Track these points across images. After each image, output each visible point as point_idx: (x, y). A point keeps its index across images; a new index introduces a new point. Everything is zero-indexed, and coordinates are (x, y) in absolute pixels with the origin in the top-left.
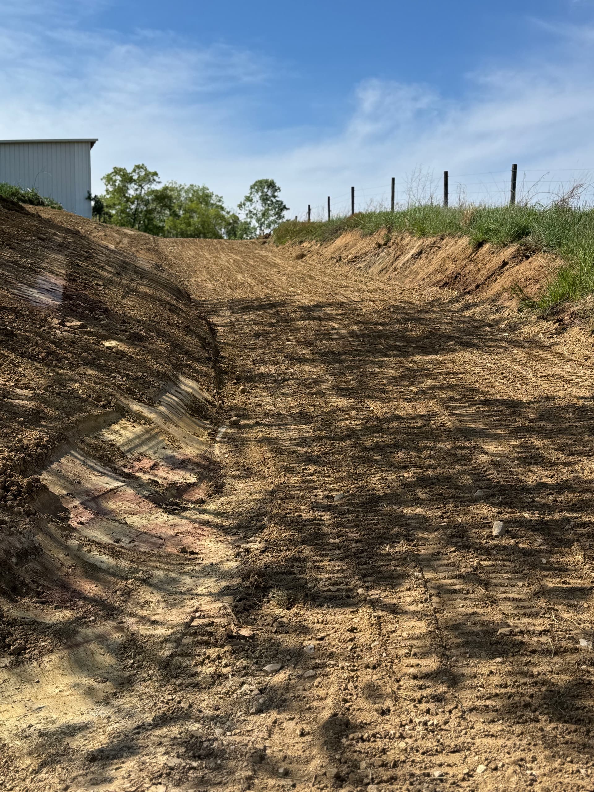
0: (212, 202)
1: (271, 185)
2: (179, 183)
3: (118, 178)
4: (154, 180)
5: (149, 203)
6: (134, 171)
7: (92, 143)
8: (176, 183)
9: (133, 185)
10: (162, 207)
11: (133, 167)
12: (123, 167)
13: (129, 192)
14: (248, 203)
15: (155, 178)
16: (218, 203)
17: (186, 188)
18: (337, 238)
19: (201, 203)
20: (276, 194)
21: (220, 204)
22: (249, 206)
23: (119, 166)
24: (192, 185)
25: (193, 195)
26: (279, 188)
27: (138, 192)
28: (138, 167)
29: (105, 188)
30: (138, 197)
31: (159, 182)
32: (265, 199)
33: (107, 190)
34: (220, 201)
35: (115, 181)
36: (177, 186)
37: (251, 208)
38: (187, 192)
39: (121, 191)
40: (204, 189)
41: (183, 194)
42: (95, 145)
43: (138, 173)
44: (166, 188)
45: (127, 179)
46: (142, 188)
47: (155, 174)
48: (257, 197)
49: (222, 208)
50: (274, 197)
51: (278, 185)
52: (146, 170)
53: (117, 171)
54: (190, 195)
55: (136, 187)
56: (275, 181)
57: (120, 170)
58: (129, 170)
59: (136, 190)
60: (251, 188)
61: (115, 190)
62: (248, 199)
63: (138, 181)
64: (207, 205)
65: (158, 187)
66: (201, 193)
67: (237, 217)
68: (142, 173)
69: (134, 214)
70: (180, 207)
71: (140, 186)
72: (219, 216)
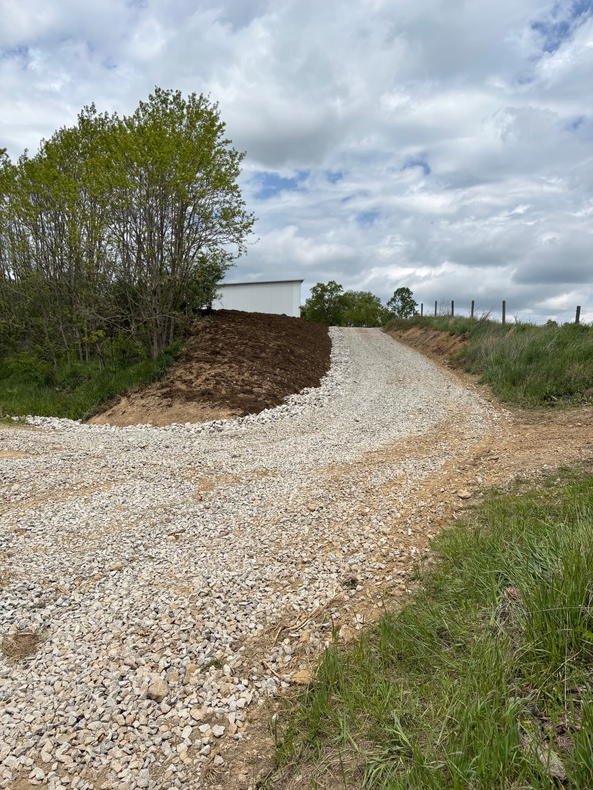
0: (374, 301)
1: (407, 291)
2: (354, 291)
3: (320, 289)
4: (340, 290)
5: (336, 303)
6: (329, 285)
8: (352, 291)
9: (327, 293)
10: (343, 306)
11: (328, 283)
13: (325, 297)
14: (393, 302)
15: (340, 288)
16: (377, 302)
17: (358, 293)
19: (367, 302)
20: (410, 296)
21: (379, 302)
23: (321, 282)
24: (361, 292)
25: (362, 297)
26: (412, 293)
27: (330, 297)
28: (331, 282)
29: (312, 294)
30: (330, 300)
31: (342, 291)
32: (403, 299)
33: (313, 296)
35: (317, 291)
37: (394, 305)
38: (359, 295)
39: (321, 297)
40: (369, 294)
41: (356, 297)
43: (331, 286)
44: (346, 294)
45: (324, 289)
47: (341, 286)
48: (398, 298)
49: (380, 305)
50: (409, 298)
51: (411, 290)
52: (335, 284)
53: (319, 285)
55: (329, 294)
56: (409, 288)
57: (321, 284)
58: (326, 284)
60: (394, 294)
61: (317, 296)
62: (393, 300)
63: (330, 291)
64: (370, 303)
65: (342, 294)
66: (367, 296)
67: (387, 310)
68: (333, 286)
69: (327, 309)
70: (354, 305)
71: (332, 293)
72: (377, 310)
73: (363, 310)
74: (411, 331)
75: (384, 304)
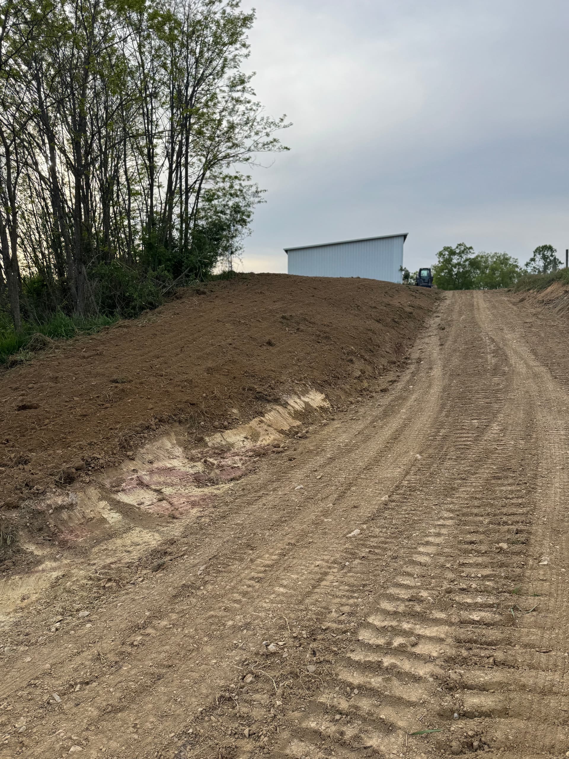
0: (510, 263)
1: (550, 248)
2: (487, 252)
3: (447, 253)
4: (470, 252)
5: (465, 267)
6: (457, 247)
7: (405, 236)
8: (485, 253)
9: (456, 256)
10: (474, 269)
11: (456, 245)
12: (449, 246)
13: (453, 261)
14: (533, 262)
15: (471, 250)
16: (514, 264)
17: (491, 255)
18: (549, 286)
19: (502, 264)
20: (553, 254)
21: (516, 264)
22: (533, 264)
23: (447, 245)
24: (496, 253)
25: (497, 259)
26: (555, 250)
27: (459, 261)
28: (460, 245)
29: (438, 260)
30: (459, 264)
31: (473, 253)
32: (545, 258)
33: (439, 262)
34: (515, 262)
35: (444, 255)
36: (486, 254)
37: (534, 265)
38: (493, 257)
39: (448, 261)
40: (505, 255)
41: (490, 259)
42: (408, 237)
43: (460, 249)
44: (477, 257)
45: (452, 253)
46: (462, 257)
47: (471, 248)
48: (538, 257)
49: (517, 266)
50: (552, 256)
51: (554, 247)
52: (465, 246)
53: (446, 249)
54: (495, 260)
55: (458, 257)
56: (552, 245)
57: (448, 248)
58: (454, 247)
59: (458, 259)
60: (534, 252)
61: (444, 261)
62: (533, 260)
63: (459, 253)
64: (506, 265)
65: (472, 256)
66: (502, 258)
67: (526, 272)
68: (462, 249)
69: (456, 274)
70: (486, 267)
71: (461, 256)
72: (514, 272)
73: (497, 274)
74: (549, 289)
75: (521, 264)
